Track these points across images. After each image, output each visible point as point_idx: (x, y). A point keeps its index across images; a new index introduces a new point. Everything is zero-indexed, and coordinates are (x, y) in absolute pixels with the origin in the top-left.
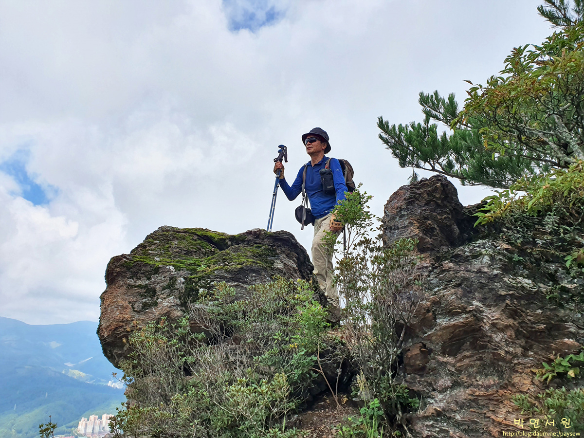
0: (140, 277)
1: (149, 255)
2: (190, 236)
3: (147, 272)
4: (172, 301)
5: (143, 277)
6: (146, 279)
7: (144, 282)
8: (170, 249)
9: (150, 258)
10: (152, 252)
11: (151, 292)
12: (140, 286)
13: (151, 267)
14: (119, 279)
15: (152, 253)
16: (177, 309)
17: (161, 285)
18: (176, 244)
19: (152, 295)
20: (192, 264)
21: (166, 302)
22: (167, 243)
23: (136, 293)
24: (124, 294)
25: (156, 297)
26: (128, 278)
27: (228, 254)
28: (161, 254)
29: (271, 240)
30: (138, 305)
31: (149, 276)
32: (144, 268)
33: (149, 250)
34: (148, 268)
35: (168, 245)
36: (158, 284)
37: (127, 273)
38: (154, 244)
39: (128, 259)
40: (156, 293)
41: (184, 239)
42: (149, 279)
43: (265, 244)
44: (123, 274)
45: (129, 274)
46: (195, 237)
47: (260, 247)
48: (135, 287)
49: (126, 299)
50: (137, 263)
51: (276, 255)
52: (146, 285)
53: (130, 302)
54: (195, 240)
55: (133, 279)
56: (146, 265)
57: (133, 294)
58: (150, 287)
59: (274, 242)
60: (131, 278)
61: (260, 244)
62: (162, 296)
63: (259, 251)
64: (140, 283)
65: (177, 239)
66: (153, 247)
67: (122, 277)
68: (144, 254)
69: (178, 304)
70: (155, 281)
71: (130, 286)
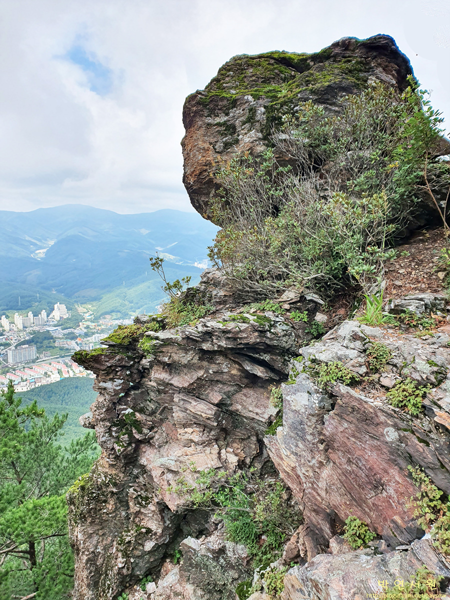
0: (217, 113)
1: (224, 88)
2: (266, 61)
3: (224, 107)
4: (254, 136)
5: (220, 114)
6: (224, 115)
7: (222, 119)
8: (245, 80)
9: (225, 91)
10: (227, 85)
11: (230, 129)
12: (219, 124)
13: (228, 100)
14: (197, 120)
15: (227, 87)
16: (260, 144)
17: (240, 119)
18: (252, 73)
19: (233, 132)
20: (271, 90)
21: (248, 137)
22: (242, 74)
23: (216, 132)
24: (204, 136)
25: (236, 134)
26: (206, 117)
27: (312, 74)
28: (237, 86)
29: (364, 50)
30: (219, 146)
31: (227, 111)
32: (220, 103)
33: (224, 83)
34: (225, 102)
35: (243, 75)
36: (237, 119)
37: (204, 112)
38: (228, 76)
39: (203, 95)
40: (236, 129)
41: (260, 65)
42: (227, 114)
43: (357, 57)
44: (200, 113)
45: (206, 113)
46: (272, 61)
47: (350, 61)
48: (214, 126)
49: (207, 140)
50: (213, 97)
51: (369, 70)
52: (225, 121)
53: (211, 144)
54: (273, 65)
55: (211, 117)
56: (223, 99)
57: (213, 134)
58: (229, 123)
59: (367, 53)
60: (209, 116)
61: (349, 57)
62: (242, 131)
63: (348, 65)
64: (218, 121)
65: (252, 66)
66: (227, 79)
67: (200, 116)
68: (219, 88)
69: (260, 138)
70: (234, 116)
71: (209, 125)
